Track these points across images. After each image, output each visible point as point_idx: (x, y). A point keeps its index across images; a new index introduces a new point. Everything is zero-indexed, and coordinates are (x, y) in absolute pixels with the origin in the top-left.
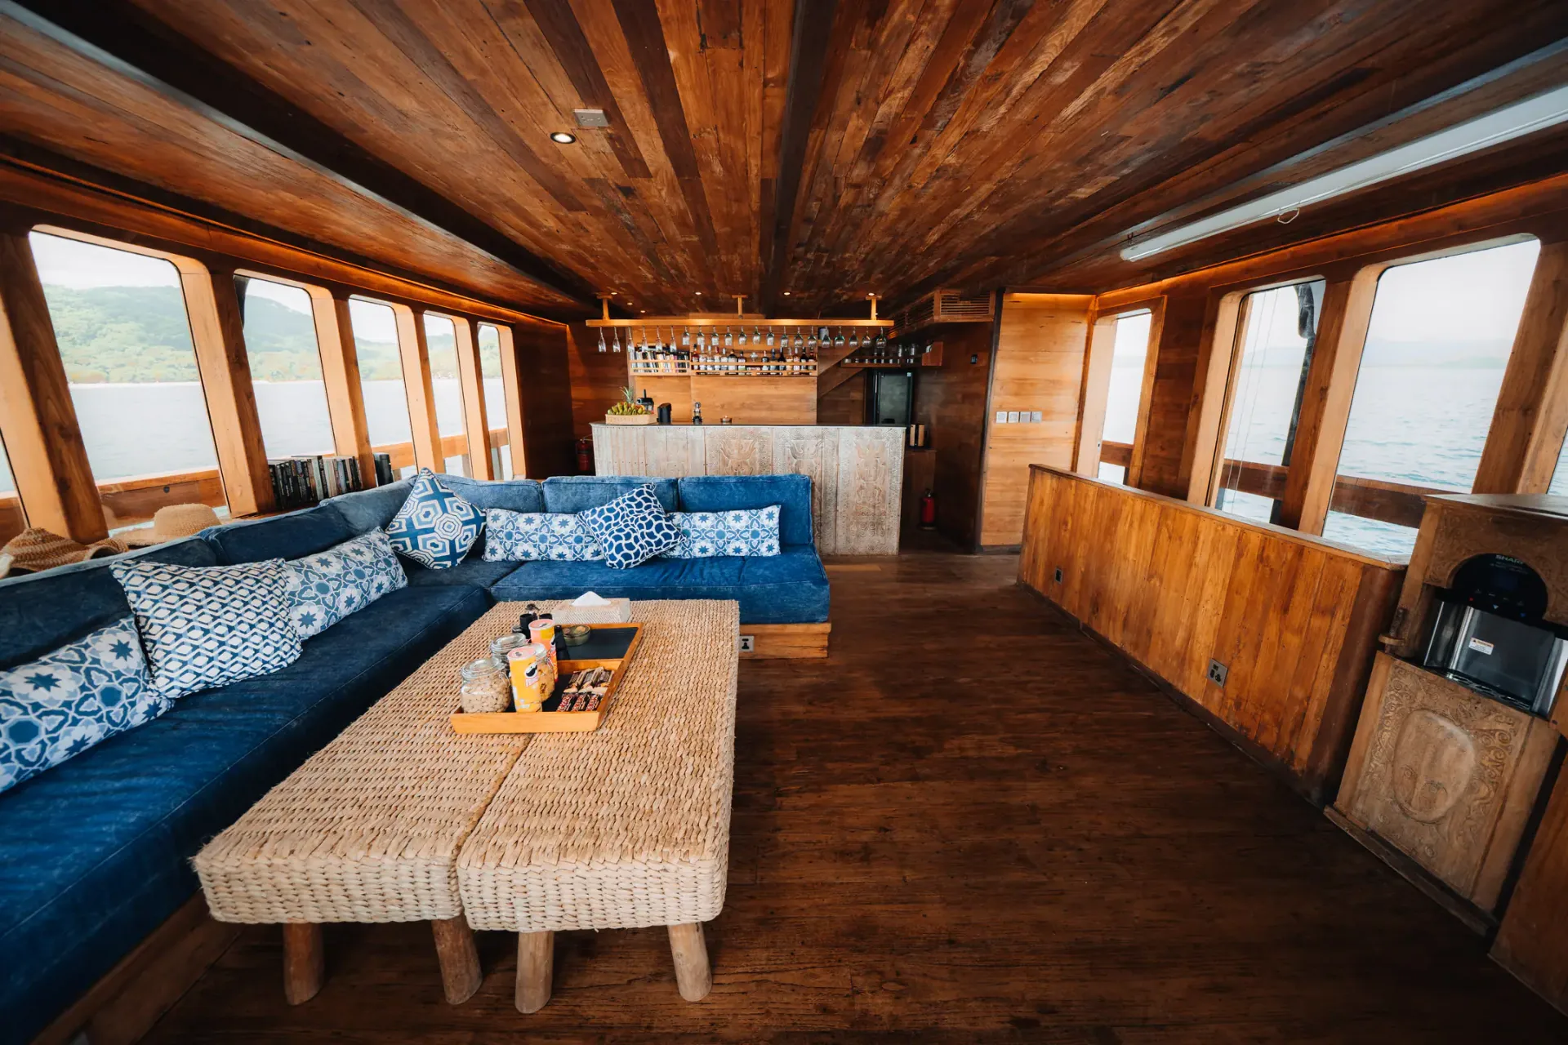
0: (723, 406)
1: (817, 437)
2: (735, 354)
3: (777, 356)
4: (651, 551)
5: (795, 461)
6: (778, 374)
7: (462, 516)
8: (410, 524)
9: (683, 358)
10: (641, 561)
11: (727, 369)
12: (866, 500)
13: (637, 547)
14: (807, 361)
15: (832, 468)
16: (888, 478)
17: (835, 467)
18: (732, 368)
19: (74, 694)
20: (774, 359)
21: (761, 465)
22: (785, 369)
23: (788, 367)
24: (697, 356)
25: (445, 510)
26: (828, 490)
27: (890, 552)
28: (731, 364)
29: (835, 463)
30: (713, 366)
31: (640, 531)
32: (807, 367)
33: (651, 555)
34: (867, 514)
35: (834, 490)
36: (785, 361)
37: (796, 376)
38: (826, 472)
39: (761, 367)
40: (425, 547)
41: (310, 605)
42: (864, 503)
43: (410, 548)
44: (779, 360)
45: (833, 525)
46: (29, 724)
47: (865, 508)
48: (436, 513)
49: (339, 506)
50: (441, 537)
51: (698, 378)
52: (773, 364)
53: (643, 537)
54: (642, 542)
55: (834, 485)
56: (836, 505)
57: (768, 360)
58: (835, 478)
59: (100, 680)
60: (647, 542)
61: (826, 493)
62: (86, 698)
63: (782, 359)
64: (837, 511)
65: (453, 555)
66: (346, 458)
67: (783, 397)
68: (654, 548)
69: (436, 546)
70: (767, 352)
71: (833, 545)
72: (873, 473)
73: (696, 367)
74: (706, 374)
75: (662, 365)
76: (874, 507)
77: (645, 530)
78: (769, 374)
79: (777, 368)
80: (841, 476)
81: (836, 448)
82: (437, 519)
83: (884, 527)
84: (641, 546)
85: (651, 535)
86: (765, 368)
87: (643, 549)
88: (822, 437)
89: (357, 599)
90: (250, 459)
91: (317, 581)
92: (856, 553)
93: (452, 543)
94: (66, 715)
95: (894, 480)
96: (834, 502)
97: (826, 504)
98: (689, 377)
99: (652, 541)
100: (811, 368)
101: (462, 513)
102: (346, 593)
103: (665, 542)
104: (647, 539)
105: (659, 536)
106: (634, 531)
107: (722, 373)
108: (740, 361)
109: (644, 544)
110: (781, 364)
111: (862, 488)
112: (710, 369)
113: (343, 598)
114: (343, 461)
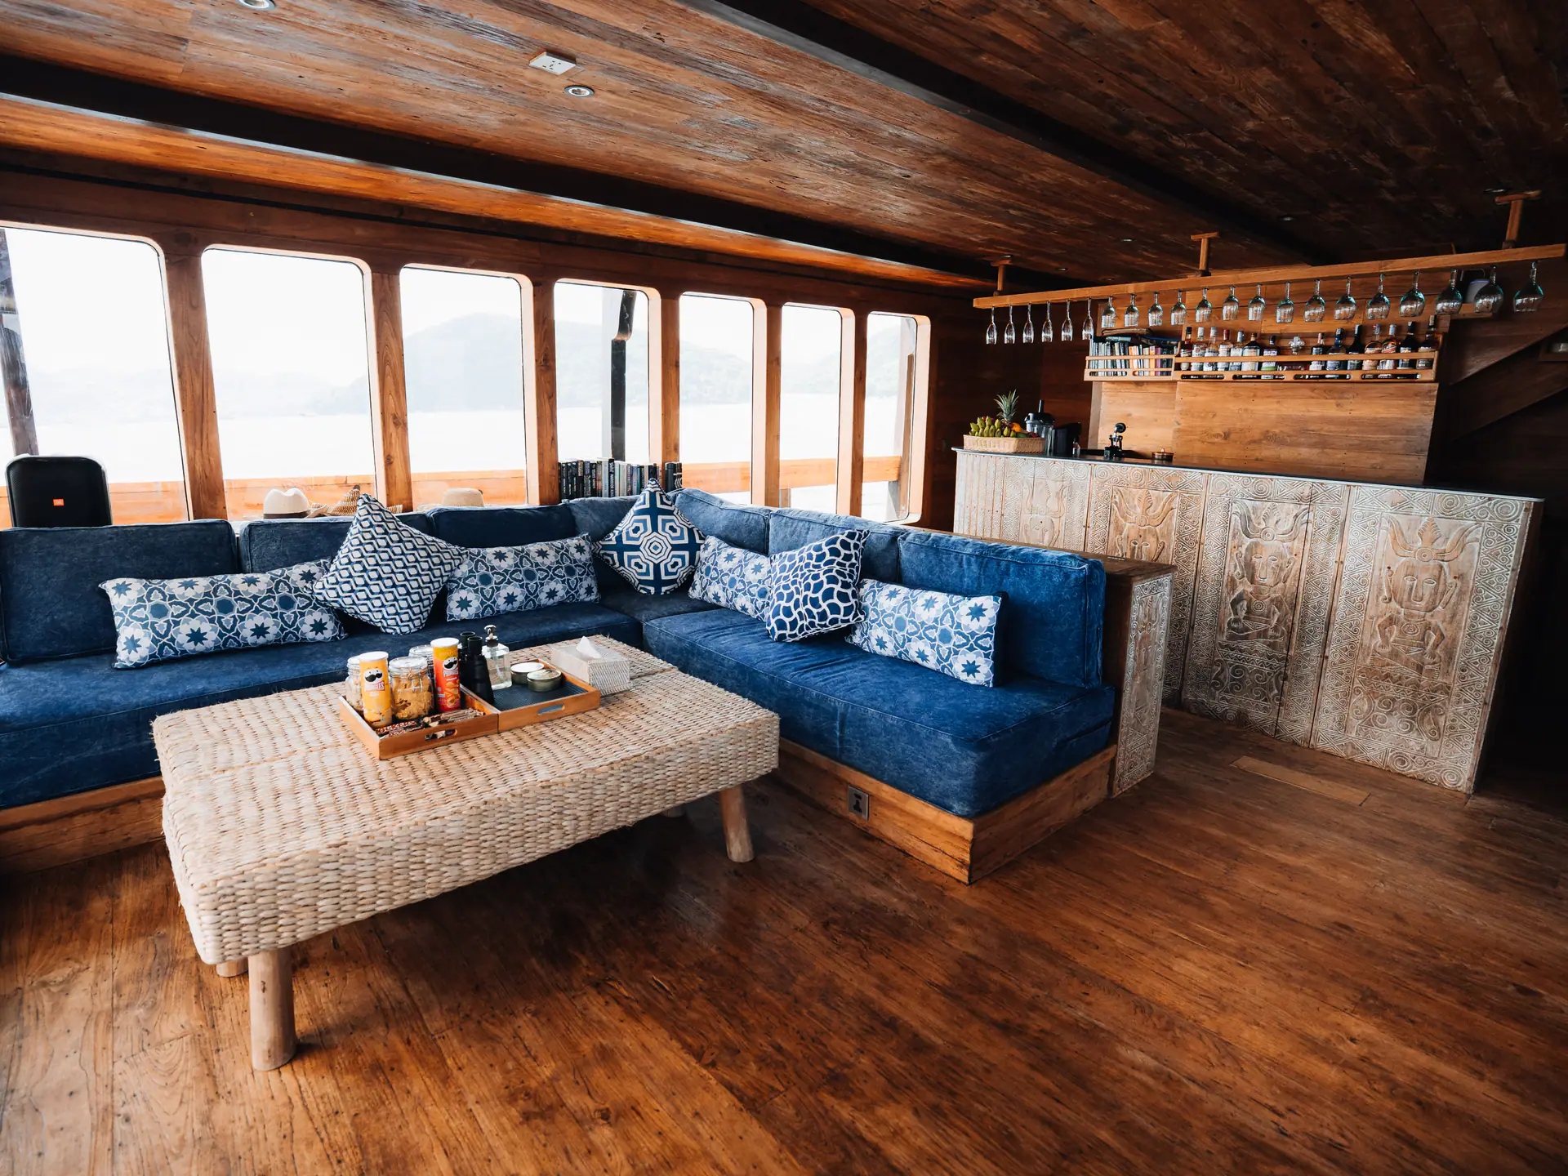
0: (1226, 436)
1: (1299, 500)
2: (1259, 343)
3: (1350, 342)
4: (812, 624)
5: (1248, 541)
6: (1343, 377)
7: (673, 538)
8: (619, 538)
9: (1170, 350)
10: (800, 636)
11: (1240, 368)
12: (1401, 649)
13: (795, 614)
14: (1415, 349)
15: (1325, 565)
16: (1467, 611)
17: (1333, 566)
18: (1248, 367)
19: (262, 592)
20: (1336, 349)
21: (1179, 539)
22: (1360, 366)
23: (1367, 365)
24: (1188, 347)
25: (655, 528)
26: (1311, 613)
27: (1449, 782)
28: (1246, 359)
29: (1334, 558)
30: (1214, 365)
31: (804, 594)
32: (1412, 363)
33: (812, 631)
34: (1399, 681)
35: (1324, 614)
36: (1362, 351)
37: (1384, 382)
38: (1310, 573)
39: (1307, 364)
40: (630, 565)
41: (469, 591)
42: (1395, 655)
43: (617, 565)
44: (1348, 350)
45: (1312, 685)
46: (229, 602)
47: (1397, 668)
48: (646, 530)
49: (574, 509)
50: (645, 556)
51: (1187, 384)
52: (1332, 360)
53: (805, 603)
54: (802, 609)
55: (1326, 606)
56: (1325, 644)
57: (1325, 350)
58: (1328, 589)
59: (283, 589)
60: (808, 611)
61: (1304, 616)
62: (269, 597)
63: (1359, 348)
64: (1324, 657)
65: (658, 582)
66: (634, 464)
67: (1351, 422)
68: (816, 621)
69: (640, 567)
70: (1324, 336)
71: (1308, 726)
72: (1427, 591)
73: (1184, 366)
74: (1200, 377)
75: (1134, 364)
76: (1420, 669)
77: (810, 594)
78: (1322, 377)
79: (1343, 365)
80: (1344, 587)
81: (1340, 527)
82: (645, 538)
83: (1442, 720)
84: (800, 613)
85: (815, 603)
86: (1315, 367)
87: (801, 619)
88: (1311, 499)
89: (520, 598)
90: (541, 455)
91: (483, 571)
92: (1358, 758)
93: (657, 567)
94: (252, 605)
95: (1485, 618)
96: (1320, 638)
97: (1301, 639)
98: (1175, 382)
99: (815, 611)
100: (1420, 364)
101: (673, 535)
102: (513, 589)
103: (830, 617)
104: (809, 606)
105: (824, 606)
106: (798, 592)
107: (1228, 376)
108: (1266, 353)
109: (804, 612)
110: (1353, 358)
111: (1391, 621)
112: (1207, 369)
113: (503, 593)
114: (641, 467)
